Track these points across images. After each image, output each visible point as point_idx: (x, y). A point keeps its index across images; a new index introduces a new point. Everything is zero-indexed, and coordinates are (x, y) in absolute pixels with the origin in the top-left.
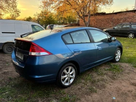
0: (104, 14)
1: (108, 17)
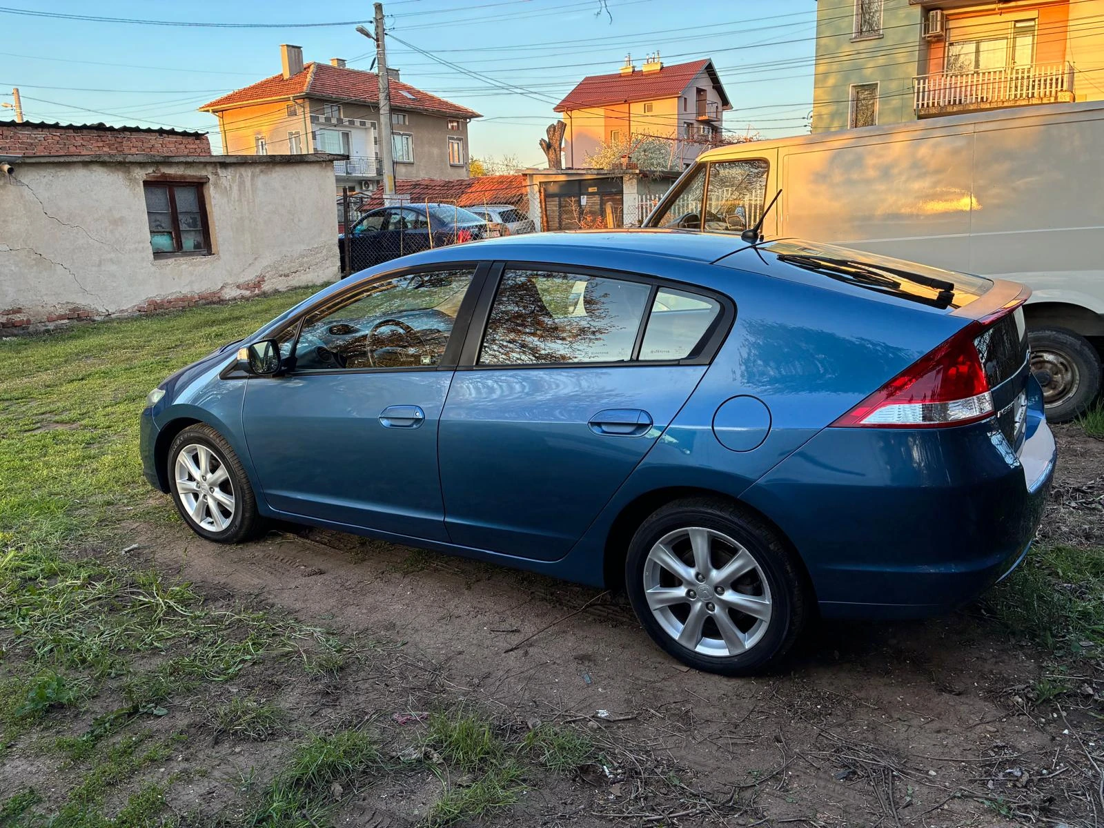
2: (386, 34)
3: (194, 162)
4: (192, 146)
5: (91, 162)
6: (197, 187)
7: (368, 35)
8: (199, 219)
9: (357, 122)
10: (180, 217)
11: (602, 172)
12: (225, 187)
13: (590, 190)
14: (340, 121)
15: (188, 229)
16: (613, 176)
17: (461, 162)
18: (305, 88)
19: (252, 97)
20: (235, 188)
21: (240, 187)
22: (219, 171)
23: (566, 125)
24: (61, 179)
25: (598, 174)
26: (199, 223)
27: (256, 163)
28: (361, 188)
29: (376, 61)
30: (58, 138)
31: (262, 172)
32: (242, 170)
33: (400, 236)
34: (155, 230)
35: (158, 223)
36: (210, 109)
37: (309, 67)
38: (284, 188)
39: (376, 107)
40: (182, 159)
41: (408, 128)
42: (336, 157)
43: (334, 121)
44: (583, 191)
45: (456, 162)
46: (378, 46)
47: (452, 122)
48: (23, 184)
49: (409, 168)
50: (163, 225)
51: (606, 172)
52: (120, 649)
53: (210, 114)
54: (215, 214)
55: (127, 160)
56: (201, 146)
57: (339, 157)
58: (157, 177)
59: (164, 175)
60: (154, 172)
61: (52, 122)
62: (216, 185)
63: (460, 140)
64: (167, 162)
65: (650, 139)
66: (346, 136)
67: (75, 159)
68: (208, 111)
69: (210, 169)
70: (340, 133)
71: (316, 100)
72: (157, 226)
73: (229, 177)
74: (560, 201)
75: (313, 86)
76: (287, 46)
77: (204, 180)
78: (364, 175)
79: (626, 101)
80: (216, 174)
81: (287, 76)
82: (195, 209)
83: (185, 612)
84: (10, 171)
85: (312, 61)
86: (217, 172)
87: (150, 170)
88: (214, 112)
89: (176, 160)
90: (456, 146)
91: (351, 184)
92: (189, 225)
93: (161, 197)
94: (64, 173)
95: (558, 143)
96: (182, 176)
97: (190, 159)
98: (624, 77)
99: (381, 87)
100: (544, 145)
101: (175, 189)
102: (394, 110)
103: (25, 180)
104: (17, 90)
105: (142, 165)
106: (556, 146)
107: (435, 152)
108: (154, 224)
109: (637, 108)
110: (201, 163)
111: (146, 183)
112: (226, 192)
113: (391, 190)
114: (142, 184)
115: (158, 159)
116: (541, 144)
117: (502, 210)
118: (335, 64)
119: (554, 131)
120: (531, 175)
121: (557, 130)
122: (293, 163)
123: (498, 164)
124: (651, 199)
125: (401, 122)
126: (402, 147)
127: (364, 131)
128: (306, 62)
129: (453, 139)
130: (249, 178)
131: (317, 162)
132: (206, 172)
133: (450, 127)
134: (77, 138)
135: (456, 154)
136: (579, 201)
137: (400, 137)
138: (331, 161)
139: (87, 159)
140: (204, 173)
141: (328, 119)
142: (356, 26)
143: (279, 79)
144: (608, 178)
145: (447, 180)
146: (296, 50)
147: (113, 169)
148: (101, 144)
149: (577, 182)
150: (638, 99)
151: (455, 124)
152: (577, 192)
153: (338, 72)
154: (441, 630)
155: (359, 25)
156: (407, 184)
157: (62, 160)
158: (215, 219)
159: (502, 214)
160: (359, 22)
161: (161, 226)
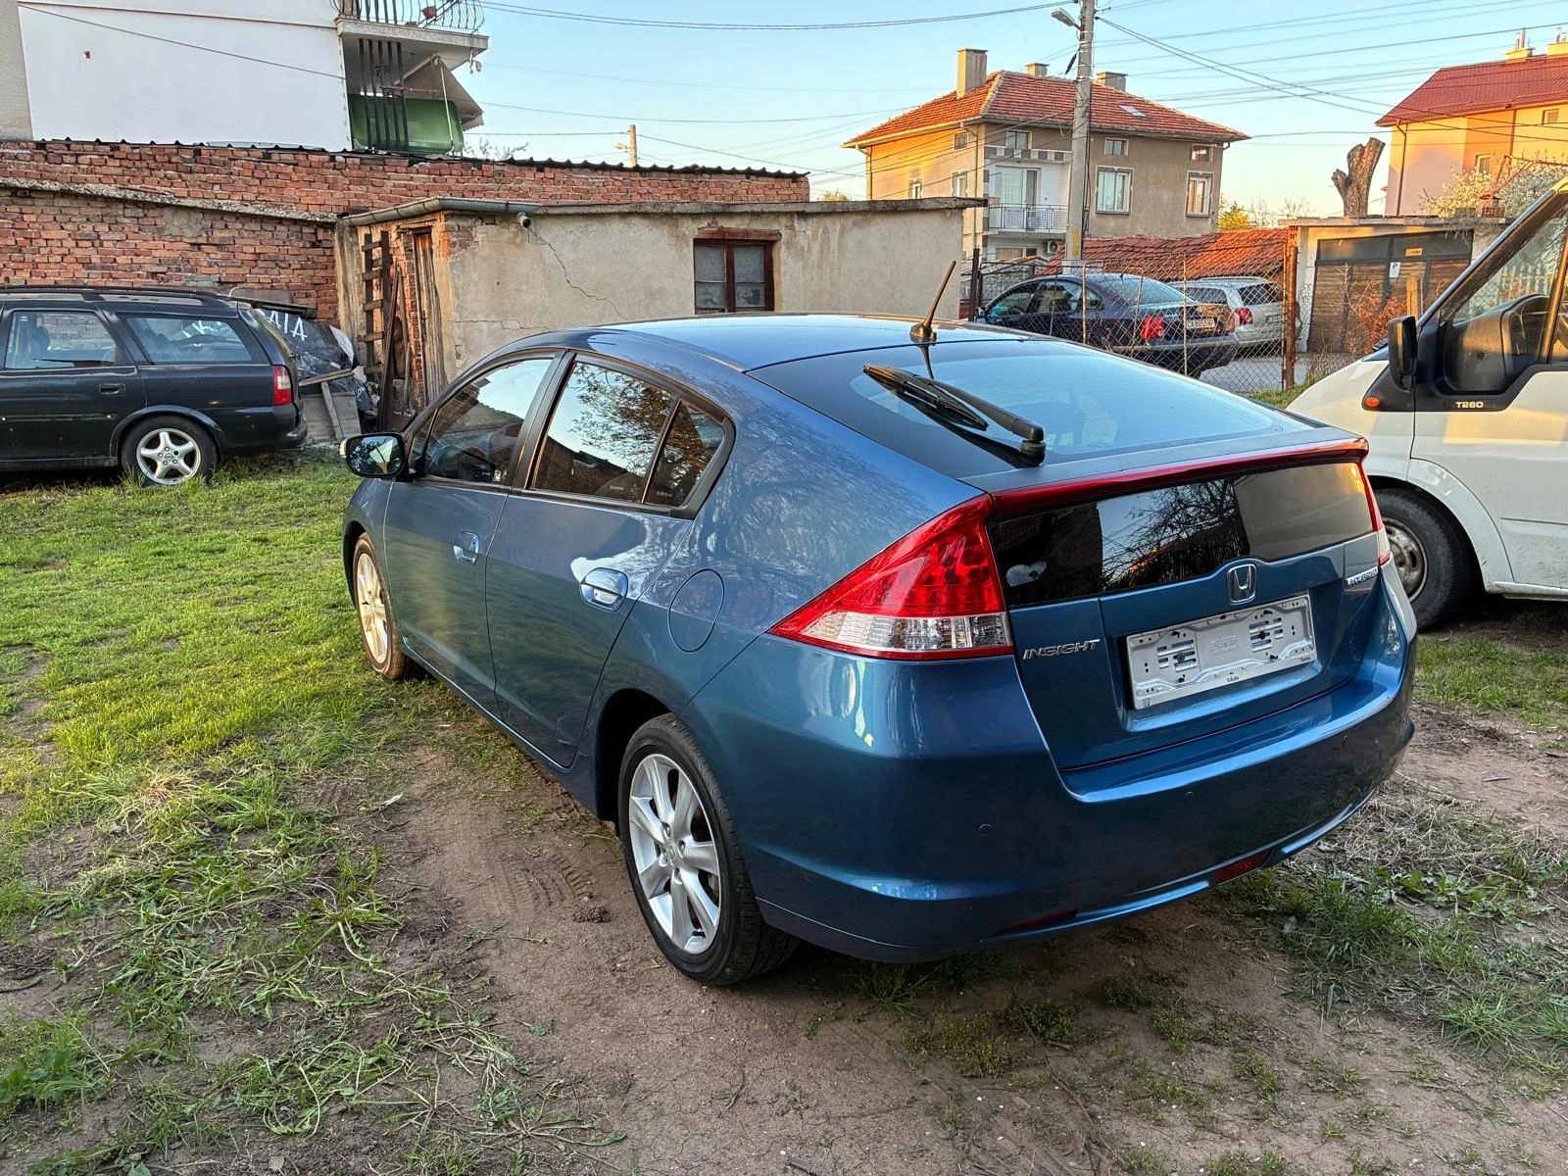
2: (1097, 18)
3: (763, 213)
4: (787, 192)
5: (630, 214)
6: (765, 248)
7: (1068, 22)
8: (762, 293)
9: (1051, 154)
10: (738, 289)
11: (1435, 221)
12: (802, 248)
13: (1409, 253)
14: (1026, 152)
15: (747, 305)
16: (1454, 228)
17: (1206, 212)
18: (982, 108)
19: (911, 126)
20: (816, 248)
21: (822, 246)
22: (796, 224)
23: (1384, 144)
24: (591, 235)
25: (1426, 225)
26: (762, 297)
27: (848, 212)
28: (1046, 251)
29: (1077, 60)
30: (619, 184)
31: (855, 224)
32: (828, 221)
33: (1049, 322)
34: (704, 306)
35: (708, 297)
36: (856, 144)
37: (994, 77)
38: (885, 249)
39: (1068, 130)
40: (747, 208)
41: (1128, 160)
42: (966, 202)
43: (1018, 155)
44: (1396, 254)
45: (1197, 212)
46: (1082, 37)
47: (1199, 149)
48: (544, 243)
49: (1121, 221)
50: (715, 300)
51: (1442, 221)
52: (212, 1004)
53: (856, 151)
54: (784, 285)
55: (675, 211)
56: (798, 191)
57: (972, 203)
58: (713, 233)
59: (721, 230)
60: (709, 225)
61: (615, 163)
62: (789, 245)
63: (1207, 178)
64: (727, 213)
65: (1547, 169)
66: (1033, 175)
67: (609, 210)
68: (854, 147)
69: (784, 220)
70: (1025, 171)
71: (994, 124)
72: (707, 301)
73: (809, 233)
74: (1350, 272)
75: (994, 106)
76: (967, 50)
77: (774, 238)
78: (1052, 231)
79: (1510, 106)
80: (792, 228)
81: (960, 95)
82: (760, 279)
83: (355, 948)
84: (527, 224)
85: (999, 70)
86: (792, 226)
87: (704, 223)
88: (861, 147)
89: (739, 209)
90: (1200, 187)
91: (1031, 246)
92: (748, 300)
93: (715, 260)
94: (596, 227)
95: (1366, 176)
96: (746, 232)
97: (757, 209)
98: (1510, 65)
99: (1079, 98)
100: (1340, 181)
101: (736, 250)
102: (1096, 133)
103: (547, 238)
104: (634, 127)
105: (694, 216)
106: (1362, 182)
107: (1165, 197)
108: (701, 297)
109: (1530, 116)
110: (772, 213)
111: (698, 242)
112: (802, 254)
113: (1074, 254)
114: (691, 243)
115: (715, 208)
116: (1334, 179)
117: (1246, 285)
118: (1032, 72)
119: (1361, 155)
120: (1305, 228)
121: (1364, 157)
122: (901, 212)
123: (1274, 214)
124: (1525, 272)
125: (1118, 151)
126: (1110, 191)
127: (1060, 167)
128: (990, 70)
129: (1197, 175)
130: (837, 234)
131: (938, 210)
132: (779, 226)
133: (1194, 157)
134: (644, 184)
135: (1198, 199)
136: (1387, 271)
137: (1113, 175)
138: (962, 208)
139: (625, 209)
140: (775, 227)
141: (1009, 152)
142: (1052, 10)
143: (951, 99)
144: (1444, 232)
145: (1166, 238)
146: (979, 55)
147: (658, 223)
148: (671, 191)
149: (1387, 242)
150: (1529, 103)
151: (1204, 152)
152: (1385, 255)
153: (1035, 83)
154: (703, 1125)
155: (1057, 9)
156: (1102, 245)
157: (593, 210)
158: (783, 292)
159: (1243, 293)
160: (1058, 4)
161: (711, 301)
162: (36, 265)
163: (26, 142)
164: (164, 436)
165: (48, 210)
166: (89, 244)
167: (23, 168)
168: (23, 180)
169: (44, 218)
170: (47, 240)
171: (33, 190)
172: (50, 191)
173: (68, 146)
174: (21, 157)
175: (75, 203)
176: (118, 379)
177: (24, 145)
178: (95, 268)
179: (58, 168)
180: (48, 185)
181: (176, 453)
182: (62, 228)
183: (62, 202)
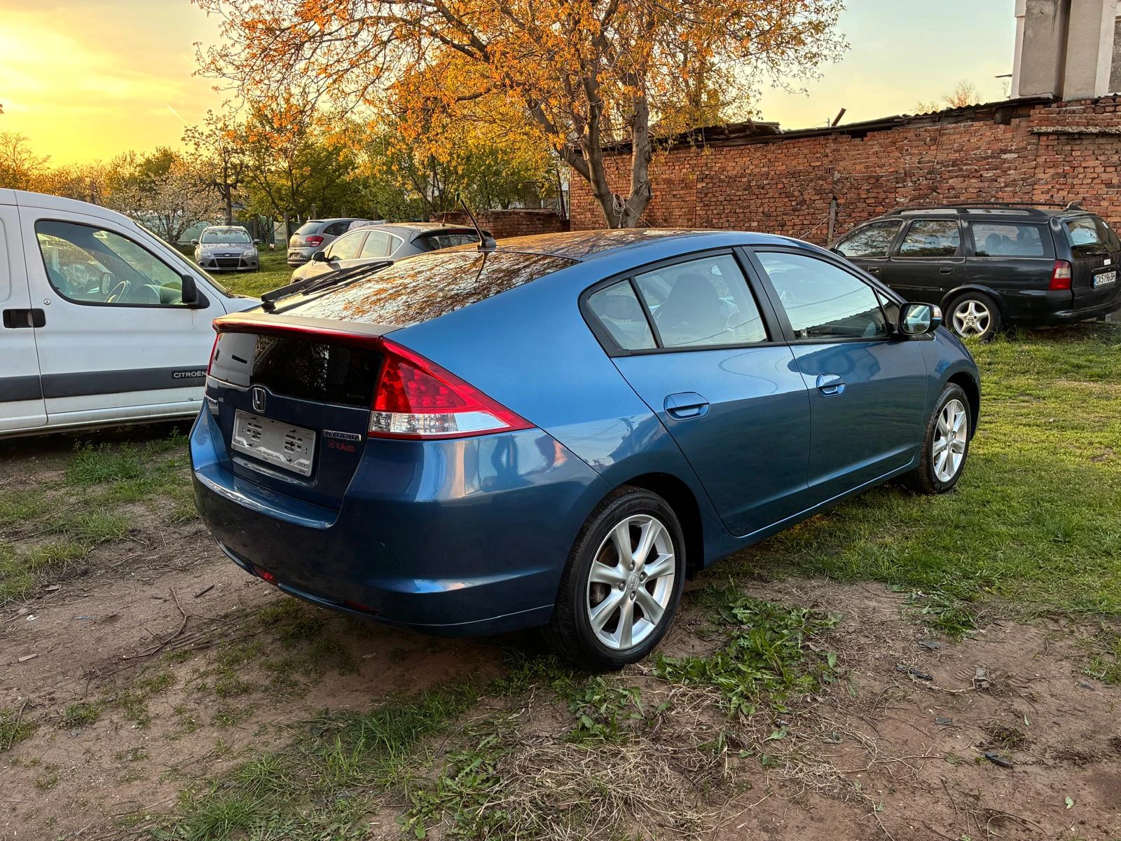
0: (762, 135)
1: (799, 159)
162: (1073, 186)
163: (1085, 100)
164: (972, 305)
165: (1090, 147)
166: (1113, 169)
167: (1077, 119)
168: (1075, 127)
169: (1086, 153)
170: (1085, 167)
171: (1080, 134)
172: (1092, 134)
173: (1114, 100)
174: (1077, 112)
175: (1110, 141)
176: (952, 265)
177: (1083, 102)
178: (1113, 187)
179: (1101, 116)
180: (1092, 129)
181: (975, 317)
182: (1097, 159)
183: (1101, 141)
